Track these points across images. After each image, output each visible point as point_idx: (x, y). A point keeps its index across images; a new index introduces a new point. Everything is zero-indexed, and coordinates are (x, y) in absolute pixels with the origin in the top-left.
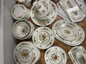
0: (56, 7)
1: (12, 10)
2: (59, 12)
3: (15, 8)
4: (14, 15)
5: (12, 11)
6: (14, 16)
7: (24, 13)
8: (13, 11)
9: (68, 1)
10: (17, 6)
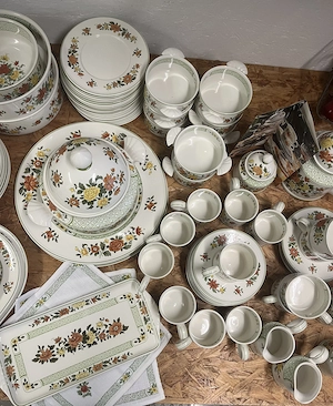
0: (102, 259)
1: (123, 25)
2: (78, 269)
3: (134, 39)
4: (93, 30)
5: (115, 21)
6: (87, 31)
7: (91, 84)
8: (115, 27)
9: (125, 328)
10: (138, 53)
